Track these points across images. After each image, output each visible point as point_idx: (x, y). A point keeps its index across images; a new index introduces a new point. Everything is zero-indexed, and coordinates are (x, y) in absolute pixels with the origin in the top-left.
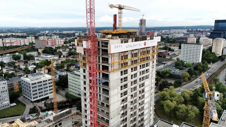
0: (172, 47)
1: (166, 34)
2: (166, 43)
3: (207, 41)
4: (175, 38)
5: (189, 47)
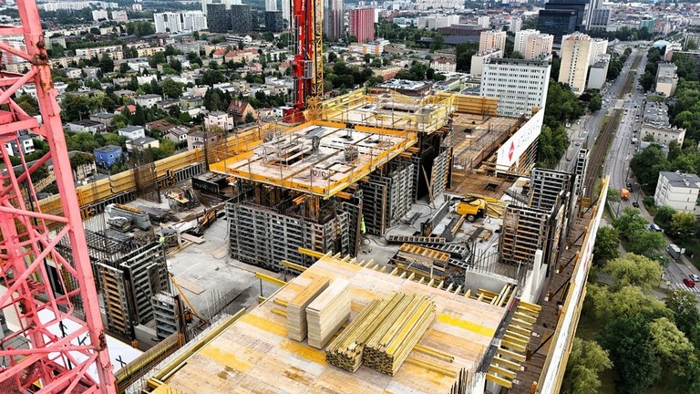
0: (436, 63)
1: (405, 15)
2: (413, 47)
3: (539, 41)
4: (433, 30)
5: (509, 72)
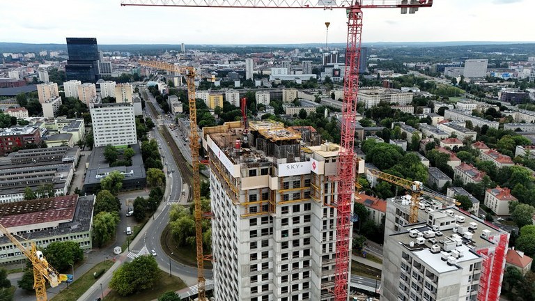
0: (10, 112)
3: (87, 88)
5: (110, 112)
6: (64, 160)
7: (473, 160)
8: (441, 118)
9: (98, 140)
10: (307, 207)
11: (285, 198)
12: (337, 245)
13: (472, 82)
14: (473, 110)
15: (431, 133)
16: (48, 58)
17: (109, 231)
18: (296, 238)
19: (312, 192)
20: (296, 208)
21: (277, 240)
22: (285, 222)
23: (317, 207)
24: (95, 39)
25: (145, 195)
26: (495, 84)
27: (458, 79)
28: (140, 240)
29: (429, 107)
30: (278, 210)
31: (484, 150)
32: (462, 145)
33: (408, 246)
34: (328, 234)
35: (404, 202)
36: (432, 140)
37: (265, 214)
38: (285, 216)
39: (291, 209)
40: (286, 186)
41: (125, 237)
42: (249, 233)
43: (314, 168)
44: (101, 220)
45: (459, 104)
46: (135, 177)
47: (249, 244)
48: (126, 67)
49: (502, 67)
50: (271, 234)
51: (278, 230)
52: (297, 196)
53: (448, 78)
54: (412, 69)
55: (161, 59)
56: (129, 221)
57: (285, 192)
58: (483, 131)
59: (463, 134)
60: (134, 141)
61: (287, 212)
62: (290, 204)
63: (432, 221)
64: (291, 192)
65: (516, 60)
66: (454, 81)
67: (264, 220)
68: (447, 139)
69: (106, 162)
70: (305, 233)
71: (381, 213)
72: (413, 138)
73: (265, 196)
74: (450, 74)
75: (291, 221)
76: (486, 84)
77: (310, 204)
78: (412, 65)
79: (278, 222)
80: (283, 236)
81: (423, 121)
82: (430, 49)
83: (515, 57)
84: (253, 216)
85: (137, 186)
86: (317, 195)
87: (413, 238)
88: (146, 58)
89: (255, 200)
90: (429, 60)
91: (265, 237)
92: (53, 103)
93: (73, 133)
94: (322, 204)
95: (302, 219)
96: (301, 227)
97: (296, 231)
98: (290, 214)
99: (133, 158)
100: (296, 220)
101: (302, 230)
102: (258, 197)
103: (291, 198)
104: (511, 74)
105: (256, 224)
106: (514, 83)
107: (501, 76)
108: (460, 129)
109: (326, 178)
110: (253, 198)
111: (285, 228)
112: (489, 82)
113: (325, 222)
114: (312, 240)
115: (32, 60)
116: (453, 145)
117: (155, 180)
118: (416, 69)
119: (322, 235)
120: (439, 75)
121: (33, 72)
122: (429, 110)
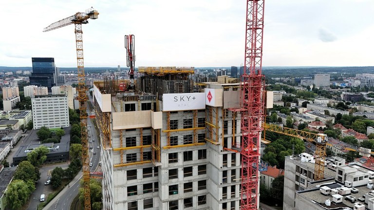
5: (47, 101)
6: (3, 139)
7: (337, 137)
8: (305, 109)
9: (36, 124)
10: (202, 154)
11: (173, 141)
12: (240, 204)
13: (321, 88)
14: (328, 104)
15: (300, 119)
16: (21, 75)
17: (20, 198)
18: (188, 195)
19: (208, 135)
20: (188, 156)
21: (162, 199)
22: (173, 173)
23: (215, 153)
24: (53, 58)
25: (65, 166)
26: (337, 90)
27: (311, 87)
28: (51, 206)
29: (294, 102)
30: (164, 158)
31: (343, 130)
32: (325, 126)
33: (324, 205)
34: (229, 190)
35: (303, 159)
36: (302, 123)
37: (147, 164)
38: (173, 166)
39: (181, 157)
40: (173, 125)
41: (39, 203)
42: (126, 189)
43: (210, 99)
44: (13, 187)
45: (316, 100)
46: (60, 151)
47: (126, 204)
48: (76, 80)
49: (339, 80)
50: (157, 190)
51: (165, 184)
52: (188, 140)
53: (304, 86)
54: (278, 81)
55: (103, 75)
56: (46, 189)
57: (173, 133)
58: (339, 117)
59: (324, 119)
60: (67, 124)
61: (176, 161)
62: (180, 150)
63: (343, 177)
64: (181, 133)
65: (348, 76)
66: (308, 88)
67: (147, 171)
68: (313, 122)
69: (38, 140)
70: (199, 189)
71: (270, 178)
72: (287, 121)
73: (147, 140)
74: (305, 84)
75: (181, 173)
76: (330, 90)
77: (205, 151)
78: (278, 79)
79: (164, 174)
80: (171, 193)
81: (293, 110)
82: (288, 70)
83: (346, 74)
84: (131, 166)
85: (61, 159)
86: (214, 137)
87: (326, 195)
88: (92, 74)
89: (134, 144)
90: (289, 76)
91: (148, 196)
92: (12, 100)
93: (19, 120)
94: (221, 148)
95: (195, 170)
96: (195, 180)
97: (188, 186)
98: (181, 163)
99: (62, 137)
100: (188, 171)
101: (195, 185)
102: (138, 141)
103: (180, 141)
104: (347, 84)
105: (136, 178)
106: (350, 89)
107: (340, 86)
108: (321, 115)
109: (226, 112)
110: (131, 142)
111: (174, 182)
112: (332, 88)
113: (225, 173)
114: (208, 198)
115: (10, 76)
116: (318, 127)
117: (77, 154)
118: (281, 81)
119: (221, 190)
120: (297, 85)
121: (8, 84)
122: (295, 104)
